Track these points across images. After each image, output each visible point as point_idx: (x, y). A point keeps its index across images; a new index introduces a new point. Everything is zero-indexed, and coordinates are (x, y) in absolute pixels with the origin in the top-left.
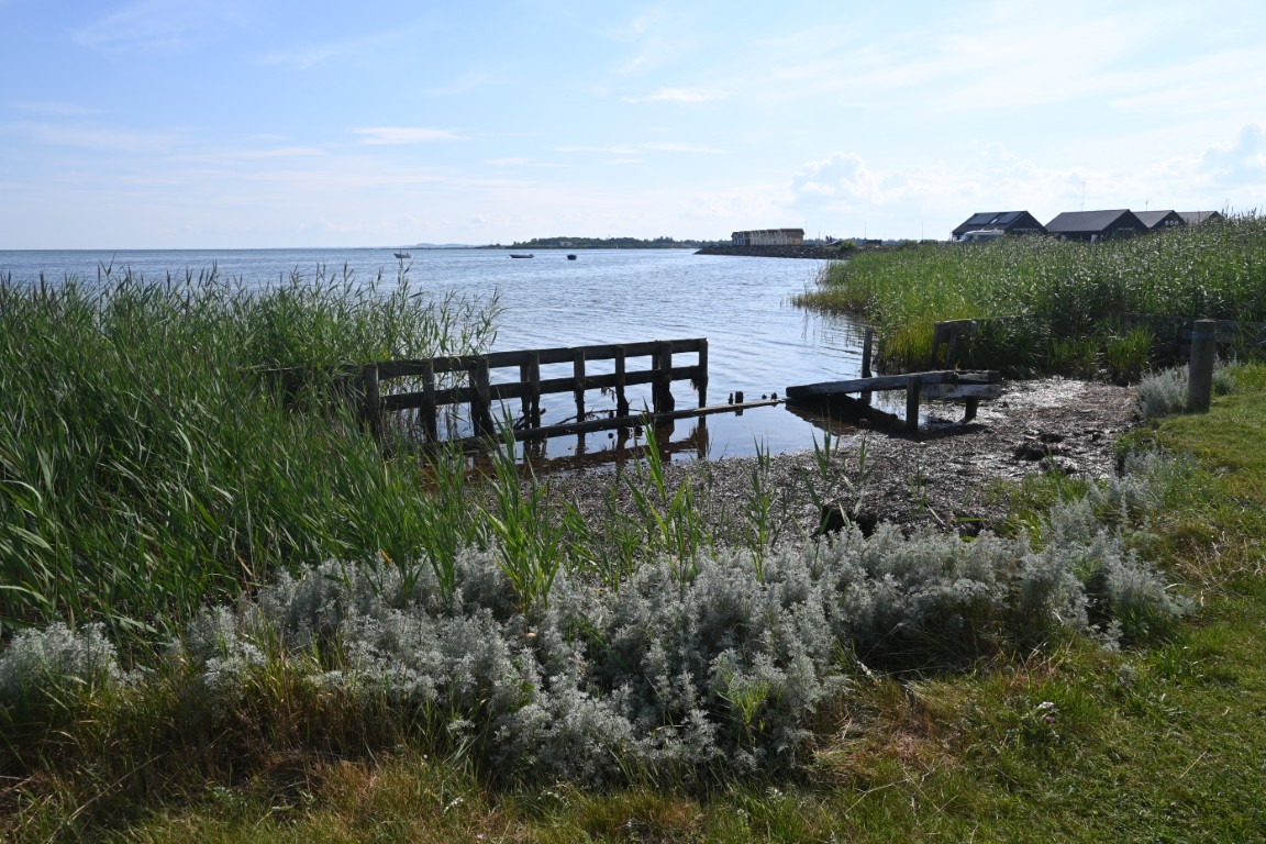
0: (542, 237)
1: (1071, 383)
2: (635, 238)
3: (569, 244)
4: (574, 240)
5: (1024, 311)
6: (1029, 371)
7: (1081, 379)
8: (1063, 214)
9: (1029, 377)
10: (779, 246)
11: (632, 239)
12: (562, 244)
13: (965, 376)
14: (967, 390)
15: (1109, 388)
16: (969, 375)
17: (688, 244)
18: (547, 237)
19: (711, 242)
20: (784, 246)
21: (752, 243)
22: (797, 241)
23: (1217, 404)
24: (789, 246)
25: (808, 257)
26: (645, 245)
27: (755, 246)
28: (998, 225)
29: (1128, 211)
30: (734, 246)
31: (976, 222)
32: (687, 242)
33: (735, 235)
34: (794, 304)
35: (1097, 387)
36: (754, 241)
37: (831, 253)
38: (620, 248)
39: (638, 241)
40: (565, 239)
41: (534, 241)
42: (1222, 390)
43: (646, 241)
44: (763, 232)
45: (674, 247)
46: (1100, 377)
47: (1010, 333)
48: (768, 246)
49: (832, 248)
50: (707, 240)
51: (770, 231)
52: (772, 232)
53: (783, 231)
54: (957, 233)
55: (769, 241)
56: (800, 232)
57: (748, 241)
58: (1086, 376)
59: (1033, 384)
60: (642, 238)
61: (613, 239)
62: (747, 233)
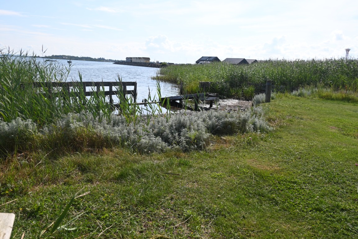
1: (235, 100)
2: (91, 57)
3: (67, 58)
4: (68, 56)
5: (223, 81)
6: (224, 97)
7: (237, 99)
8: (227, 58)
9: (224, 98)
10: (142, 63)
11: (90, 58)
12: (64, 57)
13: (210, 95)
14: (211, 98)
15: (244, 101)
16: (211, 94)
17: (110, 61)
18: (58, 55)
19: (118, 61)
20: (144, 63)
21: (133, 61)
22: (148, 62)
23: (272, 101)
24: (145, 63)
25: (152, 67)
26: (95, 60)
27: (134, 62)
28: (209, 60)
29: (244, 59)
30: (127, 62)
31: (203, 59)
32: (110, 60)
33: (127, 58)
34: (152, 79)
35: (242, 101)
36: (133, 60)
37: (159, 66)
38: (85, 60)
39: (92, 59)
40: (65, 56)
41: (53, 56)
42: (273, 99)
43: (95, 59)
44: (136, 58)
45: (105, 61)
46: (242, 99)
47: (219, 86)
48: (138, 63)
49: (159, 64)
50: (117, 60)
51: (139, 58)
52: (140, 58)
53: (143, 58)
54: (197, 62)
55: (138, 61)
56: (149, 59)
57: (131, 61)
58: (238, 99)
59: (225, 100)
60: (93, 58)
61: (83, 57)
62: (131, 58)
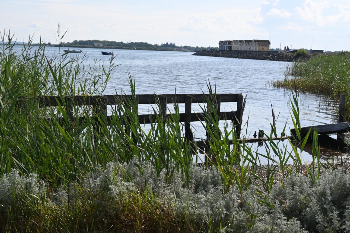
0: (81, 40)
3: (101, 45)
4: (104, 42)
10: (252, 51)
11: (146, 43)
12: (96, 45)
17: (186, 49)
19: (202, 48)
20: (256, 52)
21: (233, 49)
22: (265, 49)
24: (260, 52)
26: (155, 48)
27: (235, 51)
30: (221, 51)
32: (186, 47)
33: (221, 43)
34: (274, 86)
36: (234, 47)
37: (290, 57)
38: (137, 49)
39: (150, 45)
40: (98, 41)
41: (75, 42)
43: (156, 45)
44: (241, 41)
45: (176, 50)
48: (245, 51)
49: (290, 54)
51: (246, 41)
53: (255, 41)
55: (245, 48)
56: (267, 43)
57: (230, 48)
61: (132, 43)
62: (230, 42)
